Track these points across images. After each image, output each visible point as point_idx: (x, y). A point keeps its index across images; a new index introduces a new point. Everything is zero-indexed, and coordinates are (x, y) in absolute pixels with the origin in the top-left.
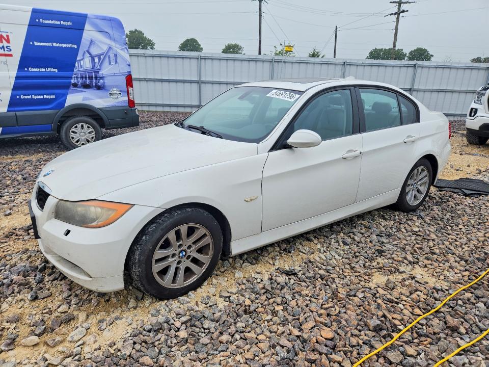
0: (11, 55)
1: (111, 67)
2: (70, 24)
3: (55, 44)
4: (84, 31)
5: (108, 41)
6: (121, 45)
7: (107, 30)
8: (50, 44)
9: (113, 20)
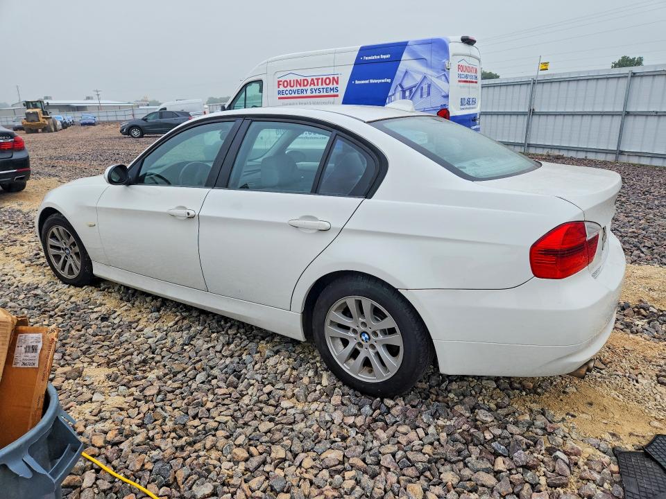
0: (337, 96)
1: (422, 100)
2: (388, 56)
3: (372, 81)
4: (401, 62)
5: (424, 69)
6: (438, 72)
7: (424, 57)
8: (367, 82)
9: (434, 42)
